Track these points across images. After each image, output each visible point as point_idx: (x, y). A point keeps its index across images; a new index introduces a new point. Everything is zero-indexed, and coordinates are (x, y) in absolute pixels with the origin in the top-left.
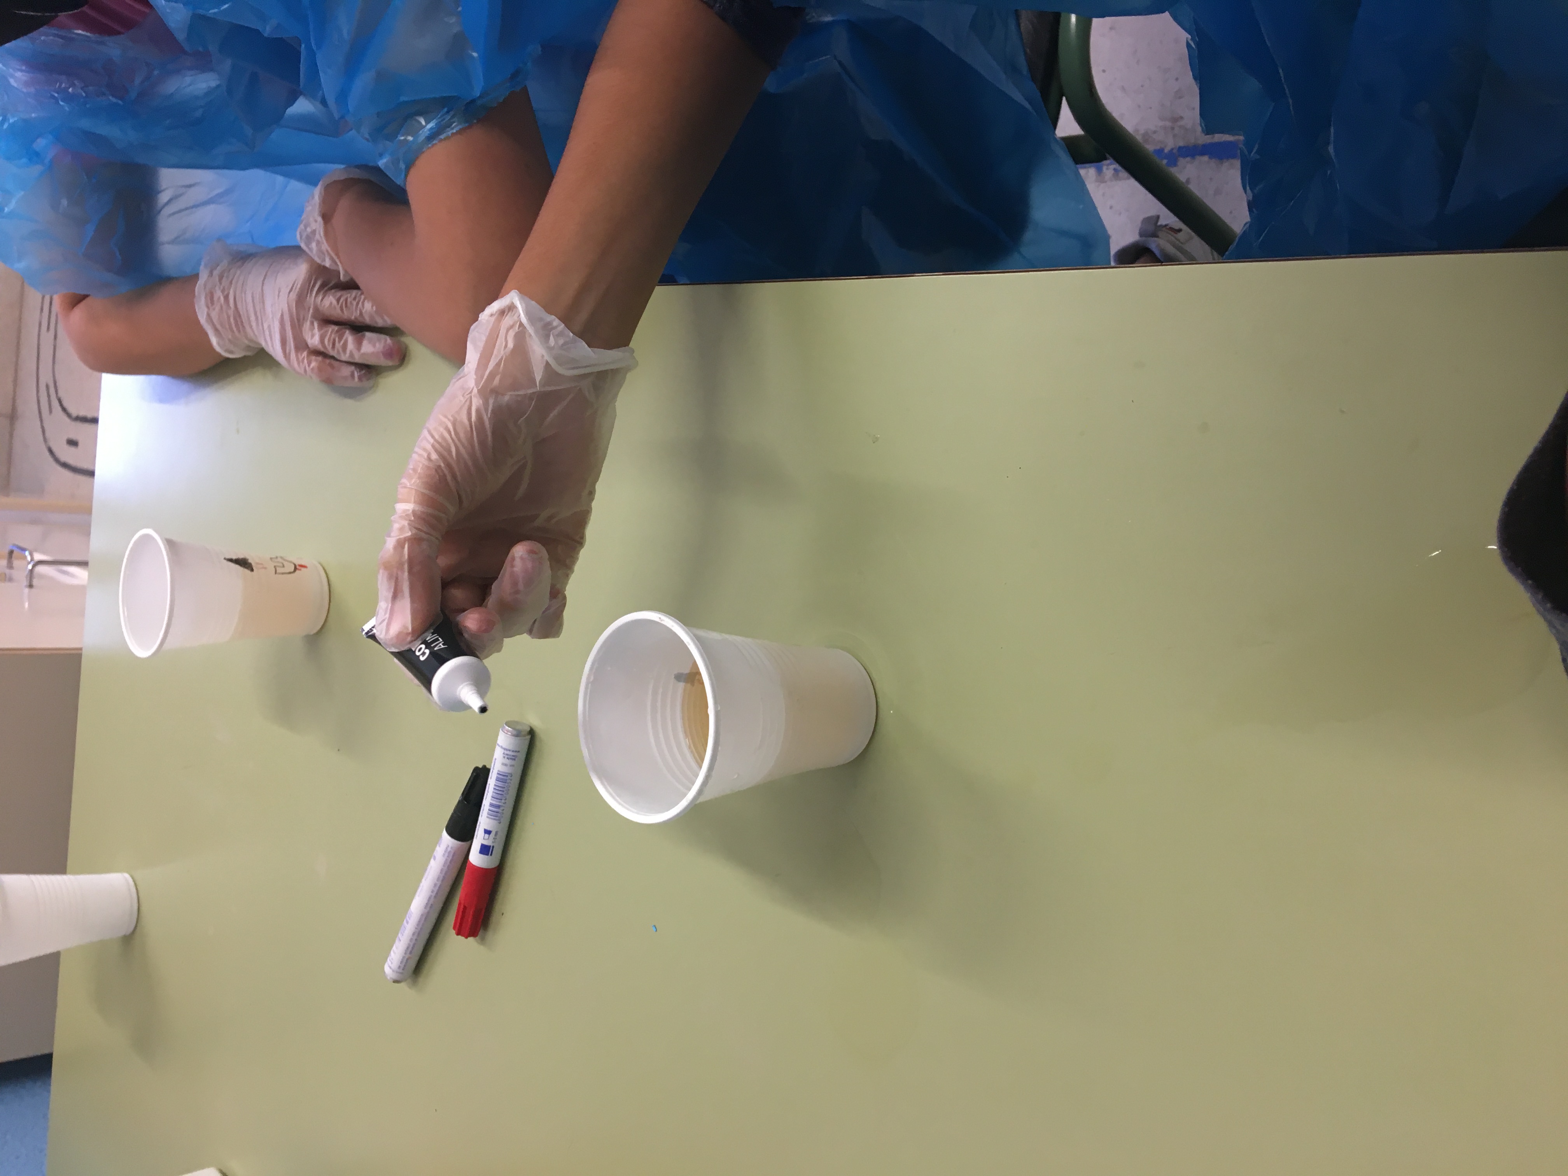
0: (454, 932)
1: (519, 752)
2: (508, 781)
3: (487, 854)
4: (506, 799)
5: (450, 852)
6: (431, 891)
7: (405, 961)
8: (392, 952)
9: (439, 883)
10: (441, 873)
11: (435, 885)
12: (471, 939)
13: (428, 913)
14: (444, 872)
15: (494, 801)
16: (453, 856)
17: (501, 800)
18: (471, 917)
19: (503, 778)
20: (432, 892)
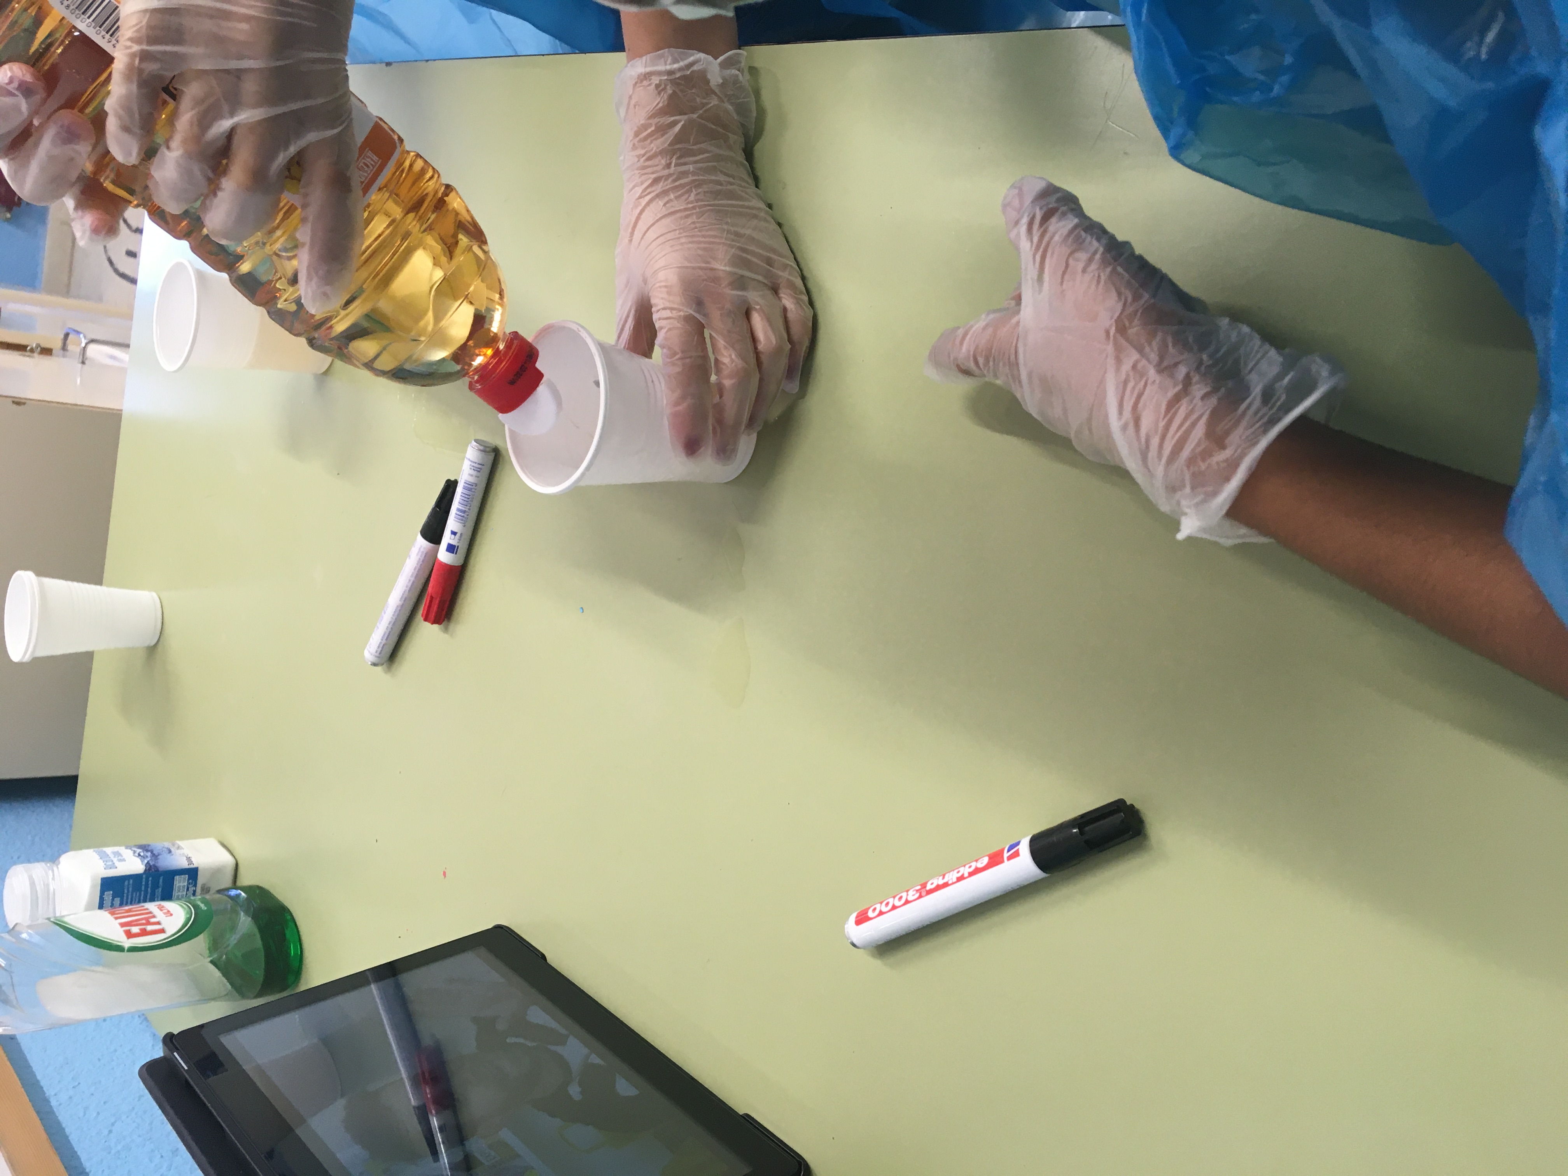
0: (422, 619)
1: (483, 465)
2: (473, 490)
3: (453, 553)
4: (470, 506)
5: (423, 552)
6: (405, 585)
7: (381, 646)
8: (371, 639)
9: (412, 579)
10: (415, 570)
11: (410, 580)
12: (436, 626)
13: (403, 605)
14: (417, 570)
15: (460, 506)
16: (425, 556)
17: (467, 506)
18: (436, 606)
19: (469, 487)
20: (407, 587)
